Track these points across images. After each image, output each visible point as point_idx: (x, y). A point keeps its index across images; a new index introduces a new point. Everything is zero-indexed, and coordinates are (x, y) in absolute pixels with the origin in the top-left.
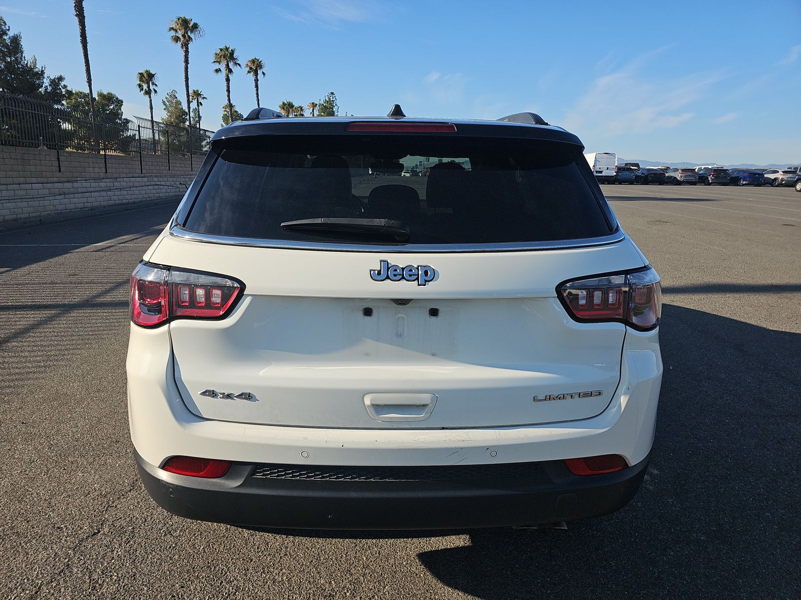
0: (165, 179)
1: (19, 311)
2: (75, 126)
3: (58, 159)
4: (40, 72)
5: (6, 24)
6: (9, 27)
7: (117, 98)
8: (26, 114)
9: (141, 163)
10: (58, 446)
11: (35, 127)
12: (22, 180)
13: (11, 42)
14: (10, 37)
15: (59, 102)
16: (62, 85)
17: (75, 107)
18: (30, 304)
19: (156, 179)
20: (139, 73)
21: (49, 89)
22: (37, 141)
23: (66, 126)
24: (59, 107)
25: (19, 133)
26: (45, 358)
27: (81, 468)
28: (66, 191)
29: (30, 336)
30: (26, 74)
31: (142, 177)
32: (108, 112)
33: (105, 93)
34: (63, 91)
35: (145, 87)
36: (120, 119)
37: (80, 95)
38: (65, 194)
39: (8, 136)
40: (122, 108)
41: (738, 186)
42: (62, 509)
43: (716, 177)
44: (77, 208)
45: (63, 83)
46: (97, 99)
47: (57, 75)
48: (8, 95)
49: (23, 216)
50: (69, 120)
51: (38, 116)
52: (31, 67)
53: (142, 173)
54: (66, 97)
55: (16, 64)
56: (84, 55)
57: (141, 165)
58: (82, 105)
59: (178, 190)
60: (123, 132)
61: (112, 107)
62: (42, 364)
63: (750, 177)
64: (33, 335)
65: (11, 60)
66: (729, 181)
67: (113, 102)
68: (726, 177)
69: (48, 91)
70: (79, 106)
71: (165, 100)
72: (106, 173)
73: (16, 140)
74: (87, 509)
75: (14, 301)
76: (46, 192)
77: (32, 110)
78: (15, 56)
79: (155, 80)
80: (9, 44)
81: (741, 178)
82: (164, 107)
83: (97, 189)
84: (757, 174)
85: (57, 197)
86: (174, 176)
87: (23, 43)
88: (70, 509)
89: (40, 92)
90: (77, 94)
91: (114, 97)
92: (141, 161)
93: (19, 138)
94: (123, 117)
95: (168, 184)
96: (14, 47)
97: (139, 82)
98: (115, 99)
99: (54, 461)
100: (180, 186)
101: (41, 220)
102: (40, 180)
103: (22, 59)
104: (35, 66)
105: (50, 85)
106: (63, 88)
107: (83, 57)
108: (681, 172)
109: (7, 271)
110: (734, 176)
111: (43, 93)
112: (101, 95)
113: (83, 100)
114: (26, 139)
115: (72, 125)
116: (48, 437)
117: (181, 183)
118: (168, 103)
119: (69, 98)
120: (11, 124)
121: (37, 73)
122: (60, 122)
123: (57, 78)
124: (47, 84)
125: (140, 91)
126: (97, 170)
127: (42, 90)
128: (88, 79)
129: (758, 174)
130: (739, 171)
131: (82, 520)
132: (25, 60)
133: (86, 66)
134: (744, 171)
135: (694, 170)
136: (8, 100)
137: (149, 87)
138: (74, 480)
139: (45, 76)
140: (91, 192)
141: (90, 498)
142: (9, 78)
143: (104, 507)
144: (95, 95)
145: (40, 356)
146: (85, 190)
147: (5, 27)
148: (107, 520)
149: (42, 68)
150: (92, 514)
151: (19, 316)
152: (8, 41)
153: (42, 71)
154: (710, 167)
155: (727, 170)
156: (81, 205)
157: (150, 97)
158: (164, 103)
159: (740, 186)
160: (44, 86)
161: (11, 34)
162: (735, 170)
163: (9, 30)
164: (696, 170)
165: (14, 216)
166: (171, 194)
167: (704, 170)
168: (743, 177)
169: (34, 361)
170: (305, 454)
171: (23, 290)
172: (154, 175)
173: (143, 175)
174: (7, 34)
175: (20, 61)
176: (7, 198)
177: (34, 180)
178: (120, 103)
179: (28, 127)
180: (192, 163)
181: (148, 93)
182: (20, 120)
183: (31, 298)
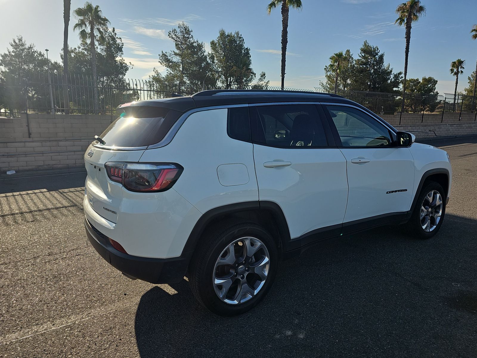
0: (417, 128)
4: (390, 72)
5: (378, 49)
7: (434, 80)
9: (400, 119)
13: (379, 58)
14: (379, 56)
15: (397, 86)
16: (401, 77)
19: (410, 128)
20: (453, 62)
21: (393, 80)
24: (397, 89)
30: (383, 74)
31: (400, 127)
32: (426, 89)
33: (427, 78)
35: (455, 70)
36: (433, 92)
37: (411, 81)
40: (436, 85)
46: (421, 82)
52: (386, 69)
53: (400, 124)
57: (400, 120)
59: (427, 134)
61: (429, 86)
65: (377, 68)
67: (431, 82)
71: (470, 76)
78: (379, 65)
79: (464, 65)
80: (378, 60)
82: (469, 81)
86: (425, 126)
89: (388, 83)
91: (432, 79)
92: (401, 117)
94: (435, 91)
95: (420, 130)
96: (380, 61)
97: (451, 68)
98: (432, 80)
100: (429, 132)
103: (382, 66)
104: (388, 69)
105: (394, 78)
112: (424, 79)
113: (413, 84)
117: (430, 130)
118: (472, 79)
121: (388, 72)
123: (398, 73)
124: (392, 78)
125: (451, 73)
127: (389, 81)
132: (384, 66)
137: (458, 70)
139: (392, 73)
144: (420, 80)
147: (377, 51)
149: (391, 69)
152: (377, 58)
157: (457, 76)
158: (469, 78)
160: (390, 79)
161: (380, 54)
163: (379, 52)
166: (421, 137)
172: (409, 125)
173: (401, 125)
175: (381, 68)
178: (435, 82)
180: (442, 117)
181: (457, 74)
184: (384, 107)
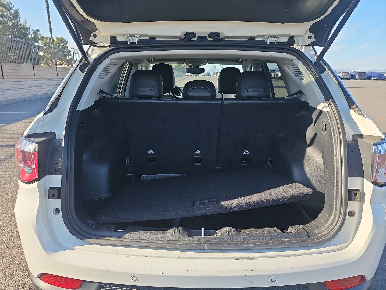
1: (4, 148)
2: (45, 53)
3: (34, 69)
4: (28, 28)
5: (12, 4)
6: (13, 6)
7: (65, 40)
8: (22, 48)
10: (8, 232)
11: (26, 54)
12: (15, 80)
13: (15, 13)
14: (14, 11)
15: (37, 42)
17: (45, 45)
18: (10, 144)
21: (33, 36)
22: (27, 61)
23: (41, 54)
24: (38, 44)
25: (19, 57)
26: (11, 175)
27: (18, 246)
28: (38, 85)
29: (6, 162)
30: (22, 29)
32: (61, 47)
33: (60, 38)
34: (39, 37)
36: (67, 50)
37: (47, 38)
38: (37, 86)
39: (14, 59)
40: (67, 44)
41: (371, 80)
42: (2, 275)
43: (360, 76)
44: (43, 94)
45: (39, 33)
47: (37, 29)
48: (14, 39)
49: (16, 98)
50: (43, 51)
51: (28, 48)
52: (24, 25)
54: (41, 40)
55: (17, 24)
56: (48, 19)
58: (49, 43)
60: (68, 56)
61: (62, 44)
62: (9, 179)
63: (377, 76)
64: (8, 162)
65: (14, 22)
66: (366, 78)
67: (63, 42)
68: (365, 76)
69: (32, 37)
70: (47, 44)
72: (57, 76)
73: (17, 60)
74: (16, 275)
75: (3, 142)
76: (28, 85)
77: (25, 46)
78: (16, 20)
80: (14, 14)
81: (372, 76)
83: (53, 84)
84: (380, 74)
85: (33, 88)
87: (20, 13)
88: (6, 276)
89: (28, 37)
90: (46, 38)
91: (64, 39)
93: (19, 59)
94: (68, 49)
96: (16, 16)
98: (64, 40)
99: (4, 242)
101: (24, 100)
102: (24, 80)
103: (19, 21)
104: (26, 25)
105: (33, 34)
106: (39, 35)
107: (48, 20)
108: (342, 73)
109: (3, 126)
110: (369, 75)
111: (30, 38)
112: (58, 38)
113: (49, 41)
114: (22, 60)
115: (44, 53)
116: (3, 225)
119: (42, 40)
120: (15, 53)
121: (27, 28)
122: (38, 52)
123: (37, 30)
124: (32, 33)
126: (52, 74)
127: (29, 36)
128: (50, 30)
129: (382, 74)
130: (372, 73)
131: (12, 284)
132: (21, 22)
133: (49, 24)
134: (374, 73)
135: (349, 72)
136: (13, 41)
138: (12, 255)
139: (31, 29)
140: (50, 85)
141: (19, 268)
142: (13, 31)
143: (26, 274)
144: (54, 39)
145: (9, 174)
146: (47, 84)
147: (11, 6)
148: (26, 285)
149: (29, 26)
150: (18, 280)
151: (3, 151)
152: (13, 13)
153: (29, 27)
154: (356, 71)
155: (365, 72)
156: (45, 92)
159: (372, 80)
160: (30, 34)
161: (14, 9)
162: (369, 72)
163: (13, 7)
164: (350, 72)
165: (12, 98)
167: (354, 72)
168: (373, 76)
169: (5, 177)
170: (135, 279)
171: (8, 136)
174: (12, 9)
175: (19, 23)
176: (8, 89)
177: (21, 80)
178: (66, 42)
179: (23, 55)
182: (19, 51)
183: (11, 141)
184: (30, 59)
